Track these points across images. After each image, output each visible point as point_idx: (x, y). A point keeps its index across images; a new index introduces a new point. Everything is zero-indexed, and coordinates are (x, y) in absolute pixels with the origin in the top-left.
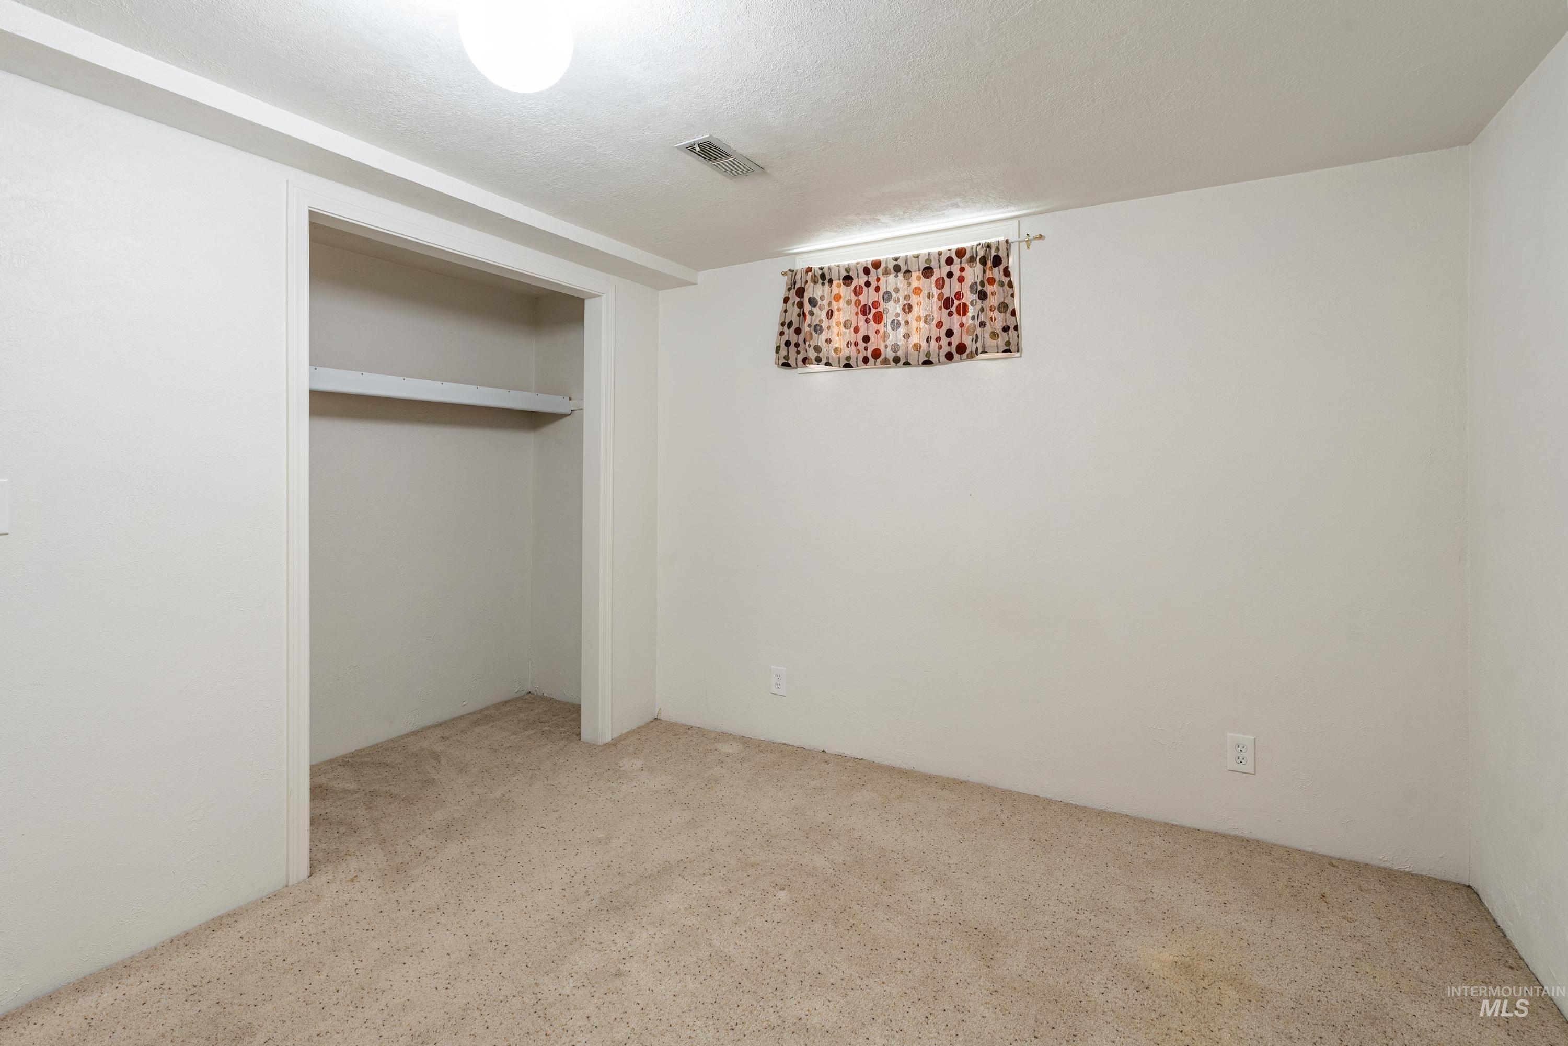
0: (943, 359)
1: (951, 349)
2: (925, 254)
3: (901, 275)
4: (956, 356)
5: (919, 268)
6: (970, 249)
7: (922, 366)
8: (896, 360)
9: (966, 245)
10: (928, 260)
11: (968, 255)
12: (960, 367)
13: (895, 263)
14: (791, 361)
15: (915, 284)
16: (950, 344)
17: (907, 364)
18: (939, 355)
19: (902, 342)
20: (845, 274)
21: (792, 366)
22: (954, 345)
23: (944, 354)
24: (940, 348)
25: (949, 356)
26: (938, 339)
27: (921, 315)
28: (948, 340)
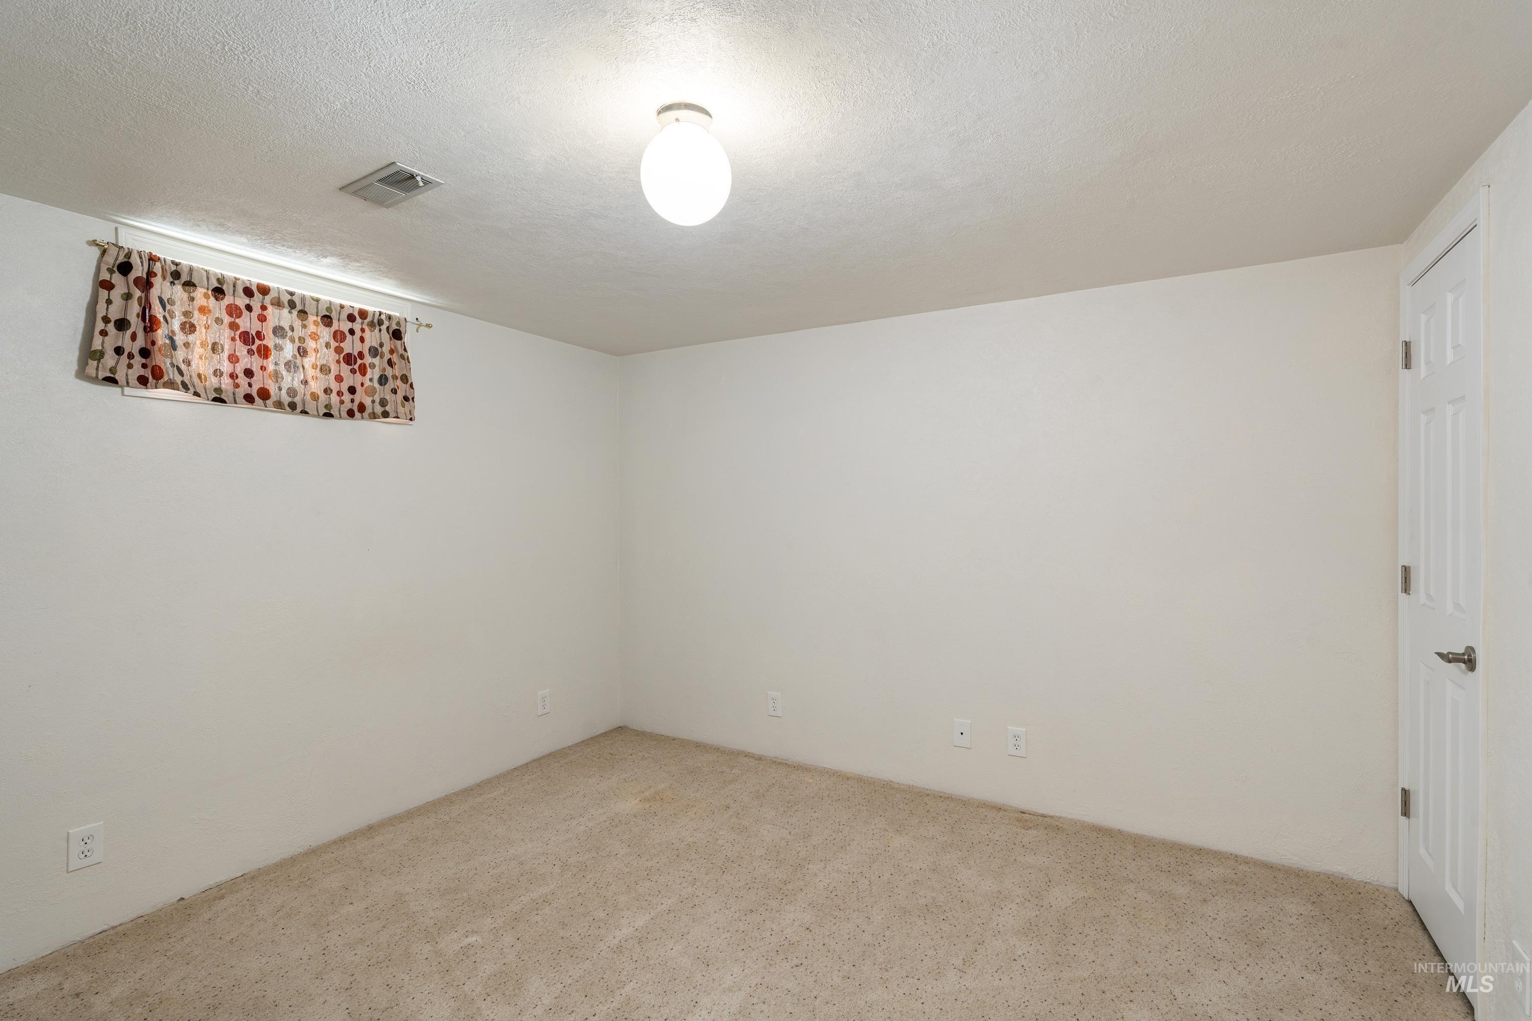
0: (344, 414)
1: (353, 406)
2: (326, 301)
3: (295, 312)
4: (357, 414)
5: (317, 313)
6: (372, 314)
7: (323, 418)
8: (293, 406)
9: (370, 309)
10: (329, 309)
11: (369, 319)
12: (361, 425)
13: (290, 297)
14: (120, 376)
15: (312, 328)
16: (352, 401)
17: (304, 412)
18: (340, 410)
19: (300, 389)
20: (216, 285)
21: (120, 383)
22: (356, 403)
23: (347, 410)
24: (342, 402)
25: (351, 414)
26: (340, 393)
27: (318, 364)
28: (352, 396)
